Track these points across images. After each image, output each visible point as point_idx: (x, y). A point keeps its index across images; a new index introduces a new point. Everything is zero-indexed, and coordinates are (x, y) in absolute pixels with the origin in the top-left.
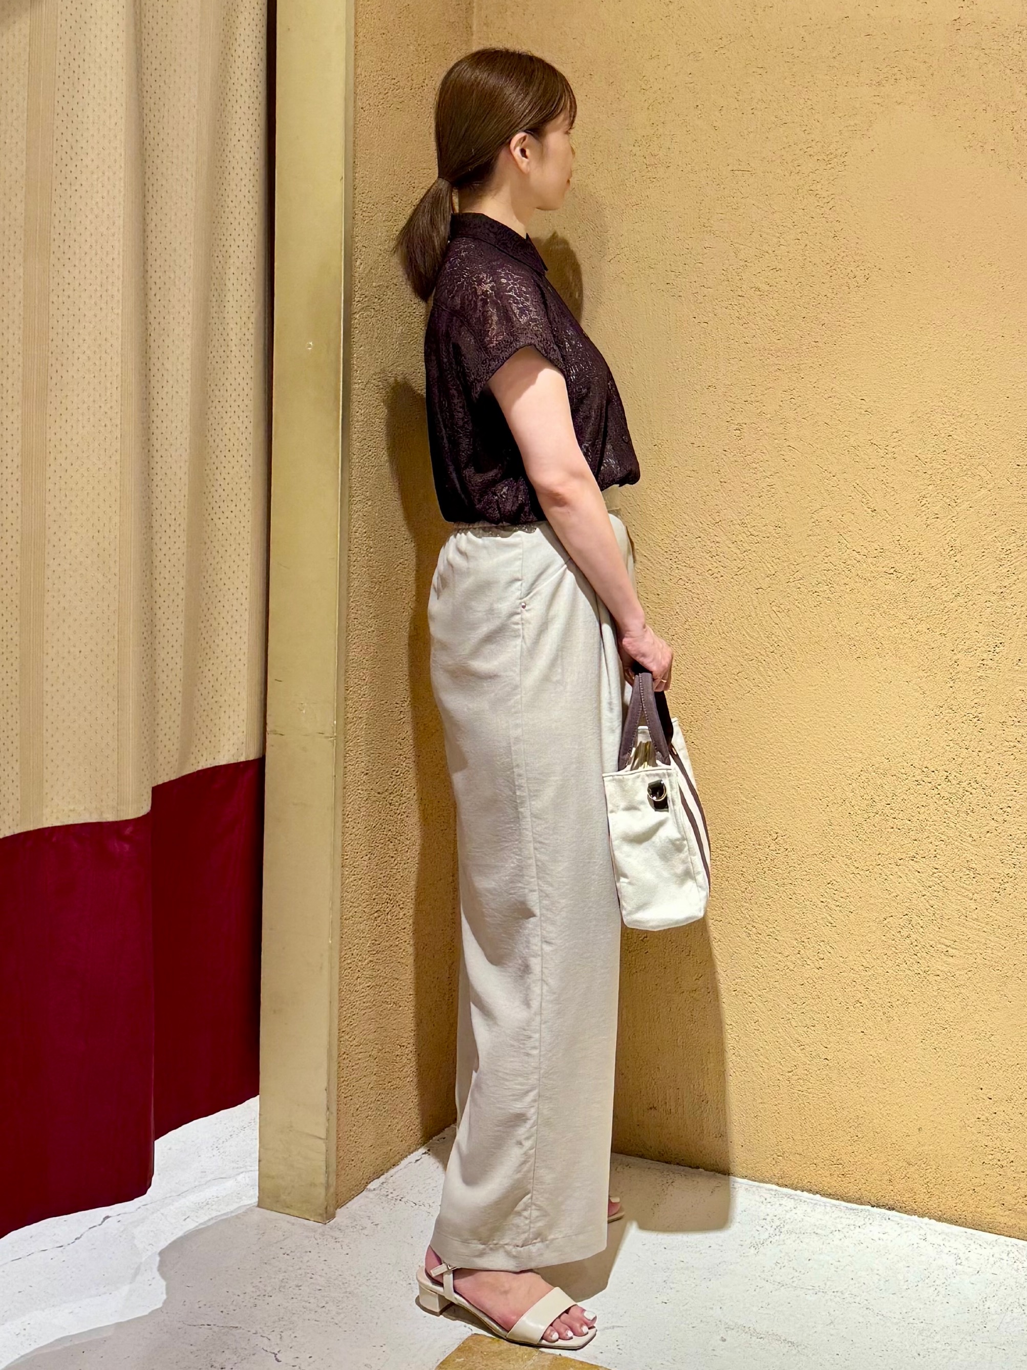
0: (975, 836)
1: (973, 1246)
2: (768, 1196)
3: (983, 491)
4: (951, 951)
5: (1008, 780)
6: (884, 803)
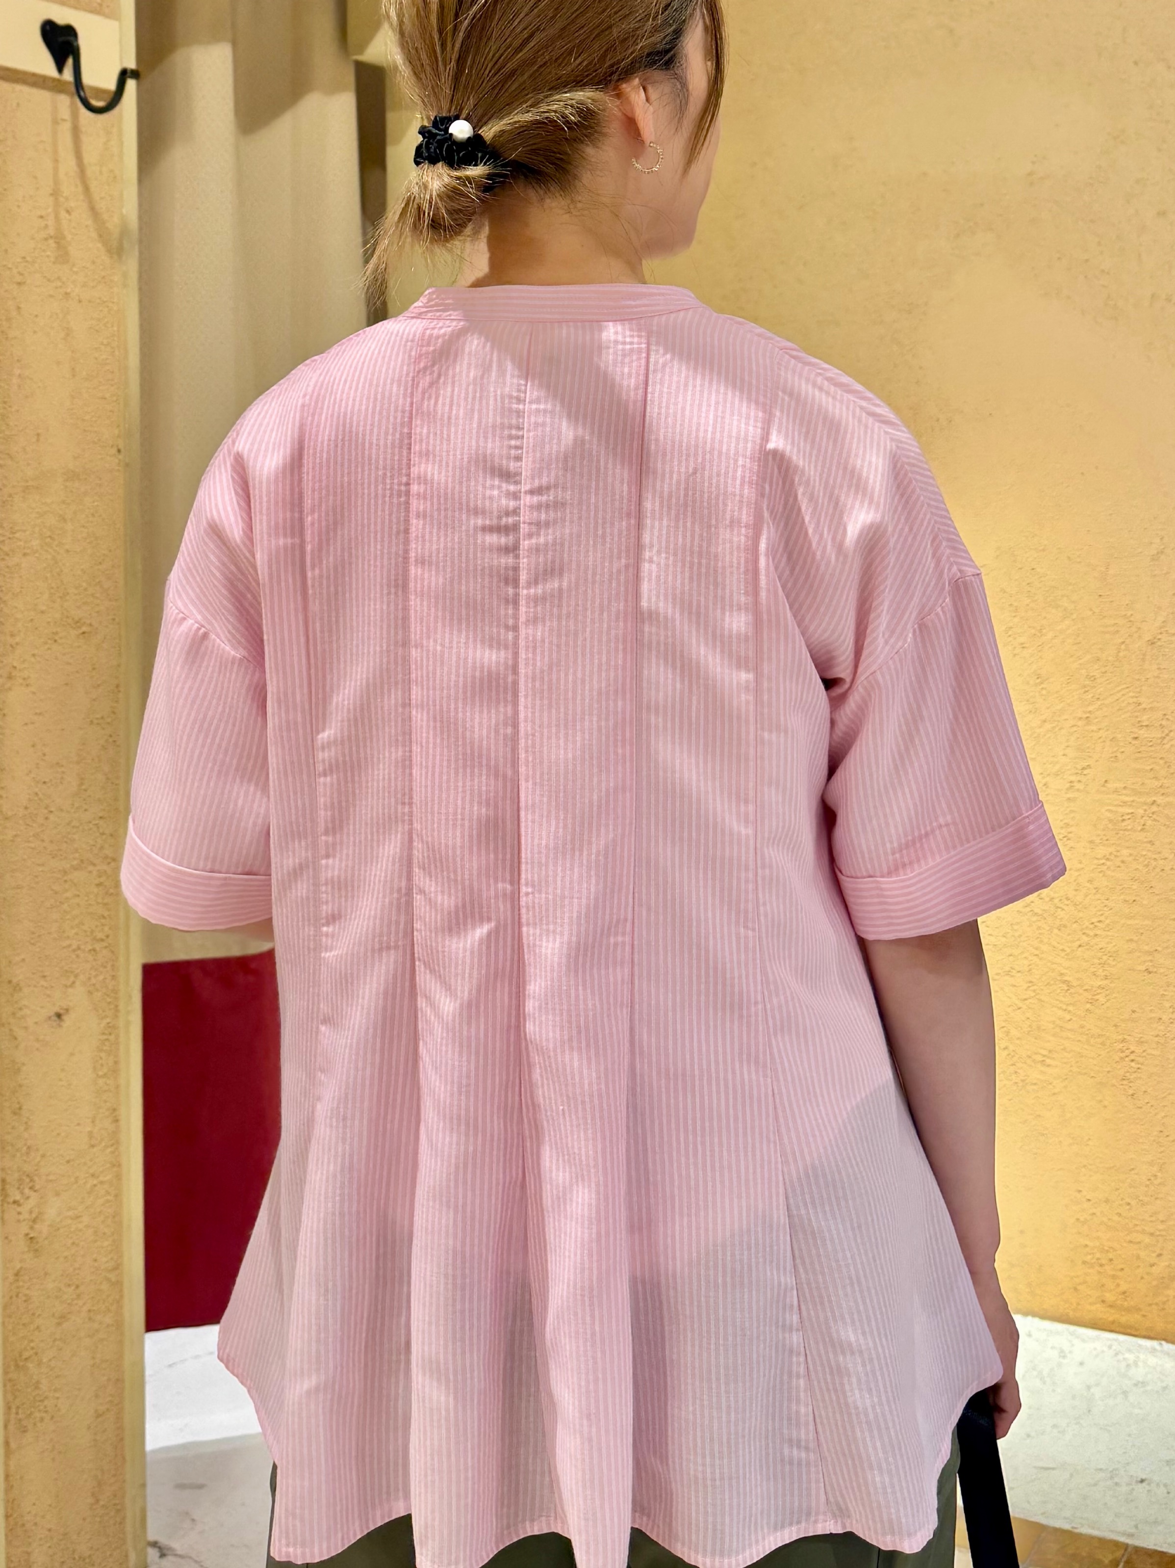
0: (1068, 950)
3: (1067, 622)
4: (1048, 1061)
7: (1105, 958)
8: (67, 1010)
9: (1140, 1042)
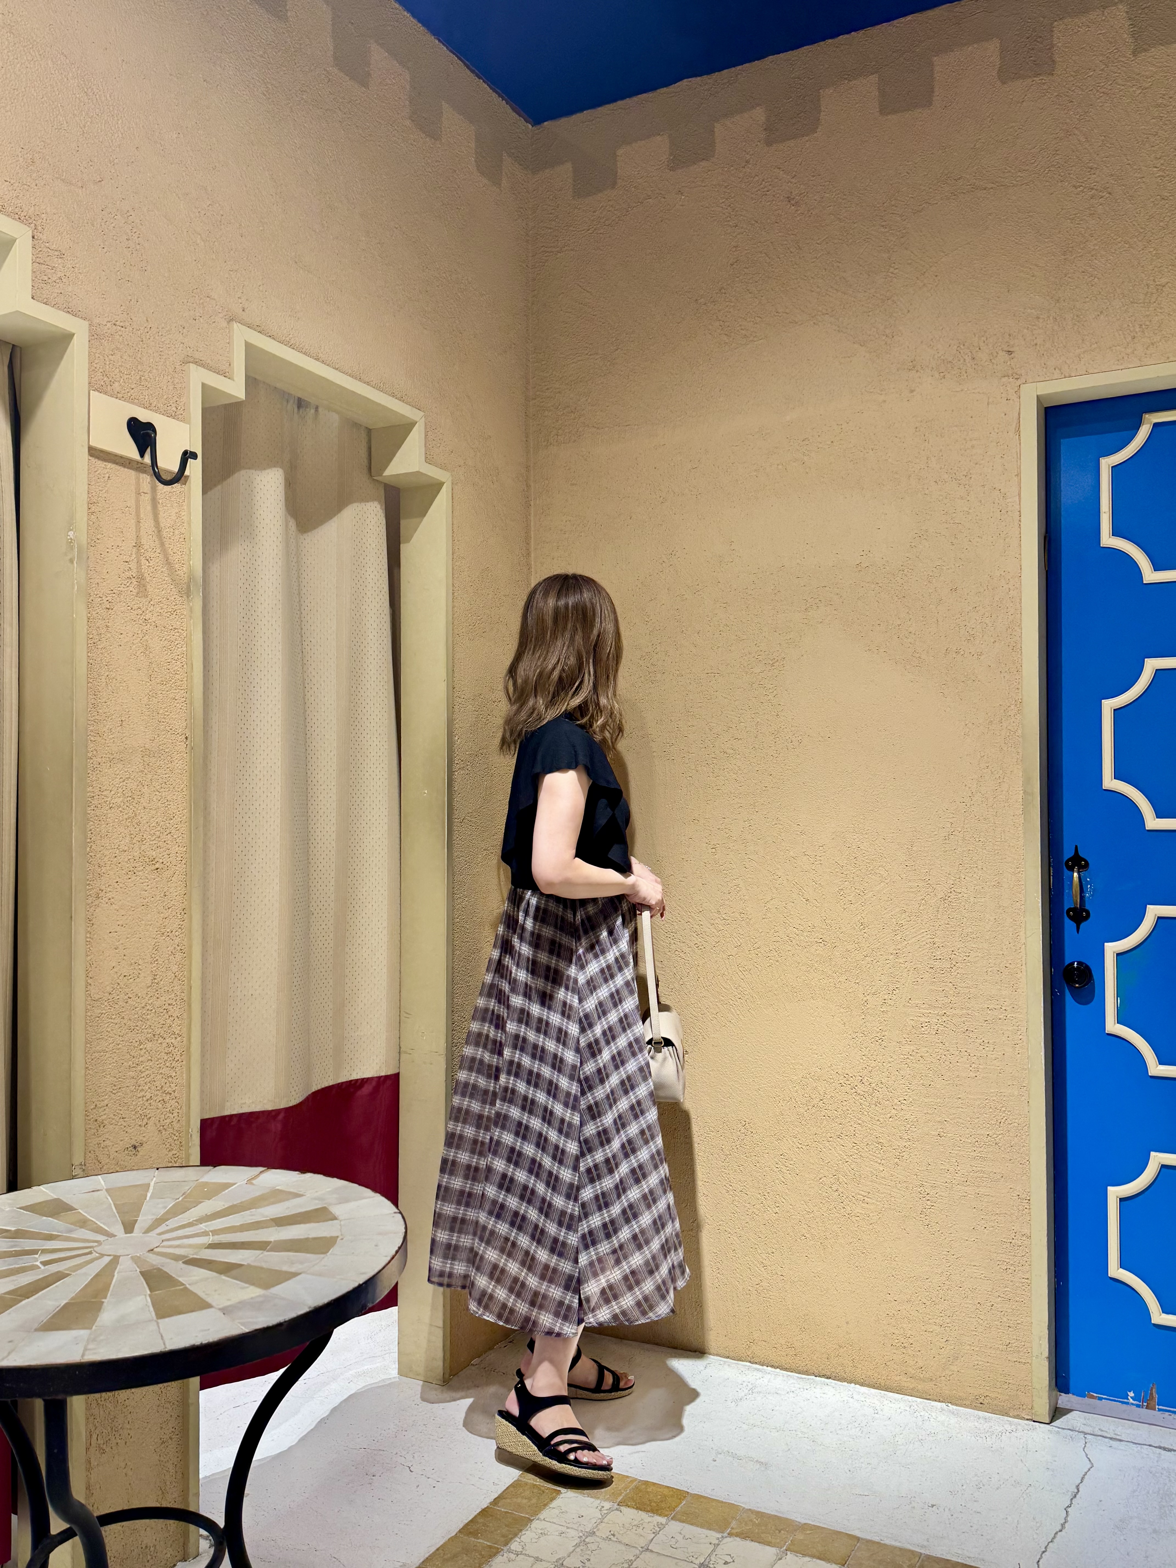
1: (886, 1402)
2: (742, 1369)
3: (882, 884)
4: (867, 1200)
5: (903, 1081)
6: (818, 1100)
7: (909, 1126)
8: (142, 1144)
9: (933, 1187)
